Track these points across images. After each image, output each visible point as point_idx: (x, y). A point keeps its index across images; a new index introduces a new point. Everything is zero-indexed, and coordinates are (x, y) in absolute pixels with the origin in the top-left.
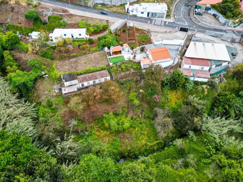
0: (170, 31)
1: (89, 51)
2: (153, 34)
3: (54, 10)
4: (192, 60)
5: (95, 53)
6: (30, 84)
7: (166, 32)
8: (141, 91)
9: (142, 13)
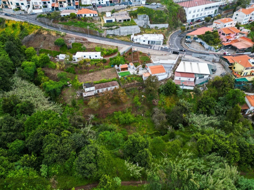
0: (166, 54)
1: (103, 68)
2: (152, 56)
3: (77, 39)
4: (181, 73)
5: (108, 70)
6: (58, 91)
7: (162, 55)
8: (143, 96)
9: (144, 41)
